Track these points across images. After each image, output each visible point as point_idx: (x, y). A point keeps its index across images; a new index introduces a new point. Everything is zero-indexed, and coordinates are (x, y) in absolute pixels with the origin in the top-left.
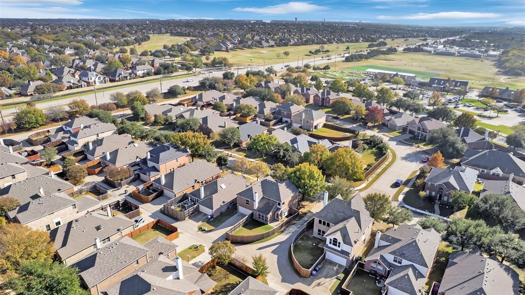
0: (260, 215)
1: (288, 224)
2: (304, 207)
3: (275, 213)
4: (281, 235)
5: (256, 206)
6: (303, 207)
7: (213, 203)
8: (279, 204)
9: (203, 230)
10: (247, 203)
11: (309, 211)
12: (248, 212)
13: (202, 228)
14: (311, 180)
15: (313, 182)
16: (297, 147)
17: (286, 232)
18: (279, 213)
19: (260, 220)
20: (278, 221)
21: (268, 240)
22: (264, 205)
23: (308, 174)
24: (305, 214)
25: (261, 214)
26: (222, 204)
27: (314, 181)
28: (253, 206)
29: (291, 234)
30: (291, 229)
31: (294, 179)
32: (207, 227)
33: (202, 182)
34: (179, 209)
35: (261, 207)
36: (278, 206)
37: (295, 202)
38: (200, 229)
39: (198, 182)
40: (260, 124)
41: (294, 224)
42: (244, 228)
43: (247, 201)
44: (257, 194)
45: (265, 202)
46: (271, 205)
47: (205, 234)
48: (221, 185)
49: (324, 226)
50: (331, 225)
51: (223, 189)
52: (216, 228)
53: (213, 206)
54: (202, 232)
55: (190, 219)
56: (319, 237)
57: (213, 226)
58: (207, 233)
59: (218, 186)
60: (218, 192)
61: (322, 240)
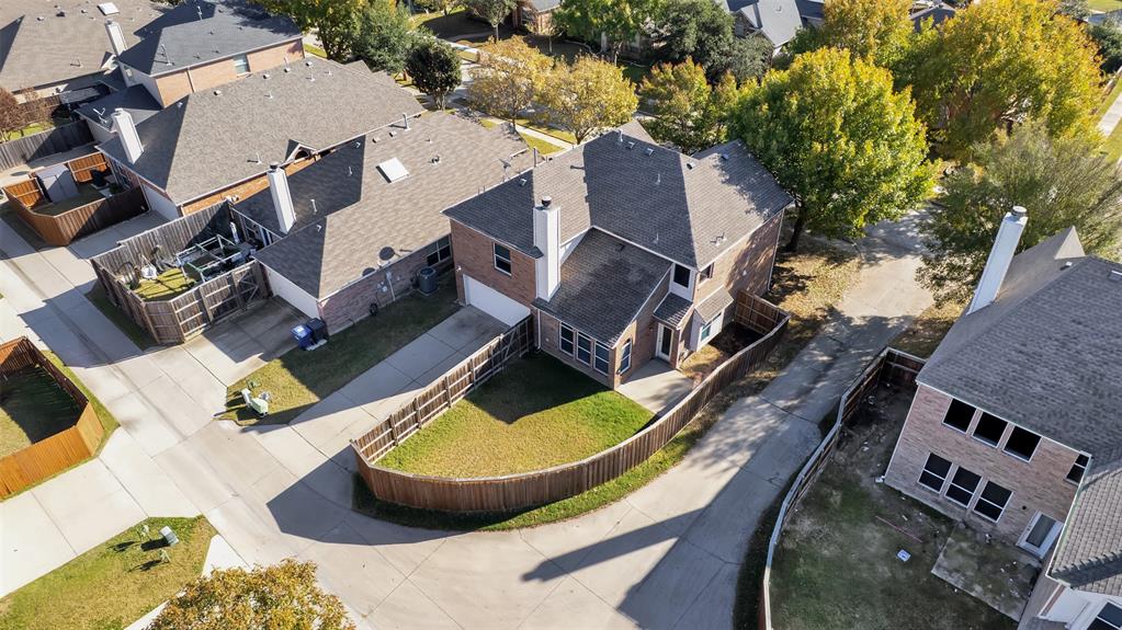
0: (567, 334)
1: (726, 392)
2: (802, 289)
3: (653, 325)
4: (686, 461)
5: (550, 278)
6: (798, 284)
7: (326, 258)
8: (682, 277)
10: (501, 264)
11: (832, 310)
12: (510, 311)
14: (868, 145)
15: (878, 154)
16: (754, 21)
17: (713, 441)
18: (681, 326)
19: (573, 360)
20: (669, 366)
21: (604, 503)
22: (596, 275)
23: (851, 105)
24: (813, 324)
25: (576, 331)
26: (379, 263)
27: (884, 148)
28: (533, 282)
29: (742, 457)
30: (740, 421)
31: (769, 135)
35: (577, 289)
36: (677, 289)
37: (762, 260)
39: (306, 155)
41: (758, 388)
42: (474, 411)
43: (500, 250)
44: (553, 215)
45: (600, 259)
46: (634, 277)
47: (253, 434)
48: (381, 166)
49: (982, 445)
50: (1045, 446)
51: (389, 181)
52: (322, 397)
53: (318, 275)
54: (240, 422)
55: (207, 341)
56: (924, 495)
57: (312, 387)
58: (261, 432)
59: (365, 166)
60: (362, 195)
61: (949, 521)
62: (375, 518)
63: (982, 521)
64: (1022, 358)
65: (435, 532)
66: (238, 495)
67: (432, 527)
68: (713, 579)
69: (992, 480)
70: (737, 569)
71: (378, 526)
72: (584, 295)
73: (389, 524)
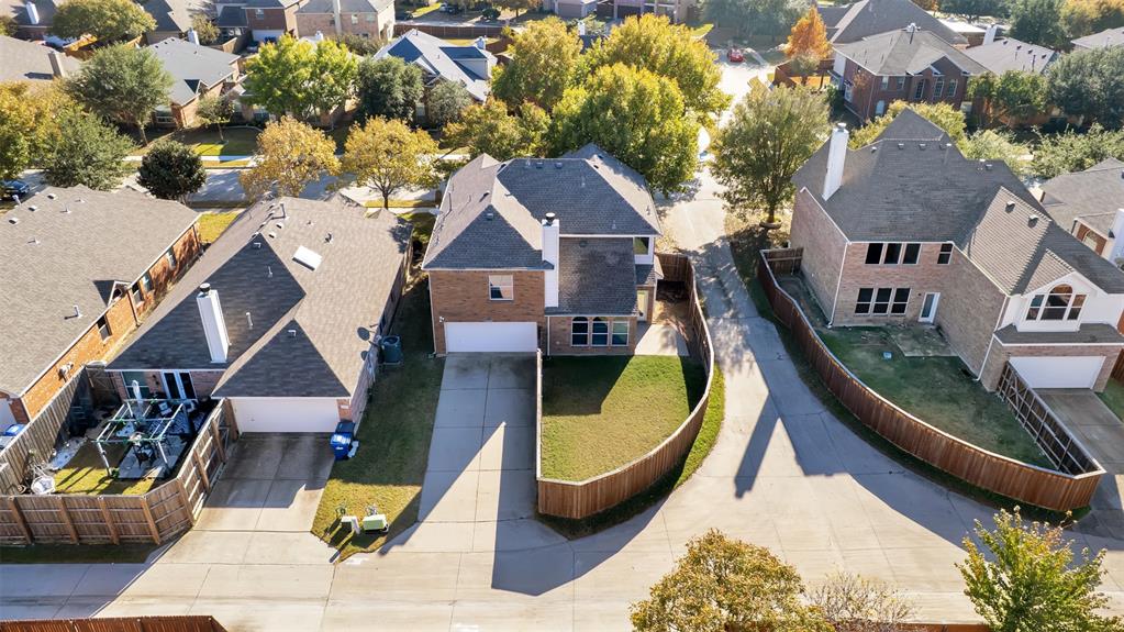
0: (582, 326)
8: (644, 246)
9: (366, 538)
13: (347, 527)
19: (590, 349)
22: (579, 271)
25: (591, 318)
26: (365, 345)
28: (541, 294)
29: (748, 356)
32: (375, 504)
33: (136, 287)
34: (90, 480)
35: (574, 288)
36: (639, 259)
38: (344, 538)
39: (120, 292)
40: (201, 43)
42: (561, 420)
46: (611, 260)
47: (395, 549)
48: (297, 256)
49: (891, 267)
50: (925, 249)
51: (312, 269)
52: (420, 484)
53: (331, 375)
54: (369, 549)
55: (219, 510)
56: (861, 320)
57: (398, 481)
58: (402, 543)
59: (283, 261)
60: (304, 289)
61: (880, 329)
62: (594, 532)
63: (899, 318)
64: (890, 206)
65: (648, 511)
66: (455, 601)
67: (641, 510)
68: (825, 427)
69: (899, 287)
70: (828, 413)
71: (603, 537)
72: (583, 290)
73: (611, 530)
